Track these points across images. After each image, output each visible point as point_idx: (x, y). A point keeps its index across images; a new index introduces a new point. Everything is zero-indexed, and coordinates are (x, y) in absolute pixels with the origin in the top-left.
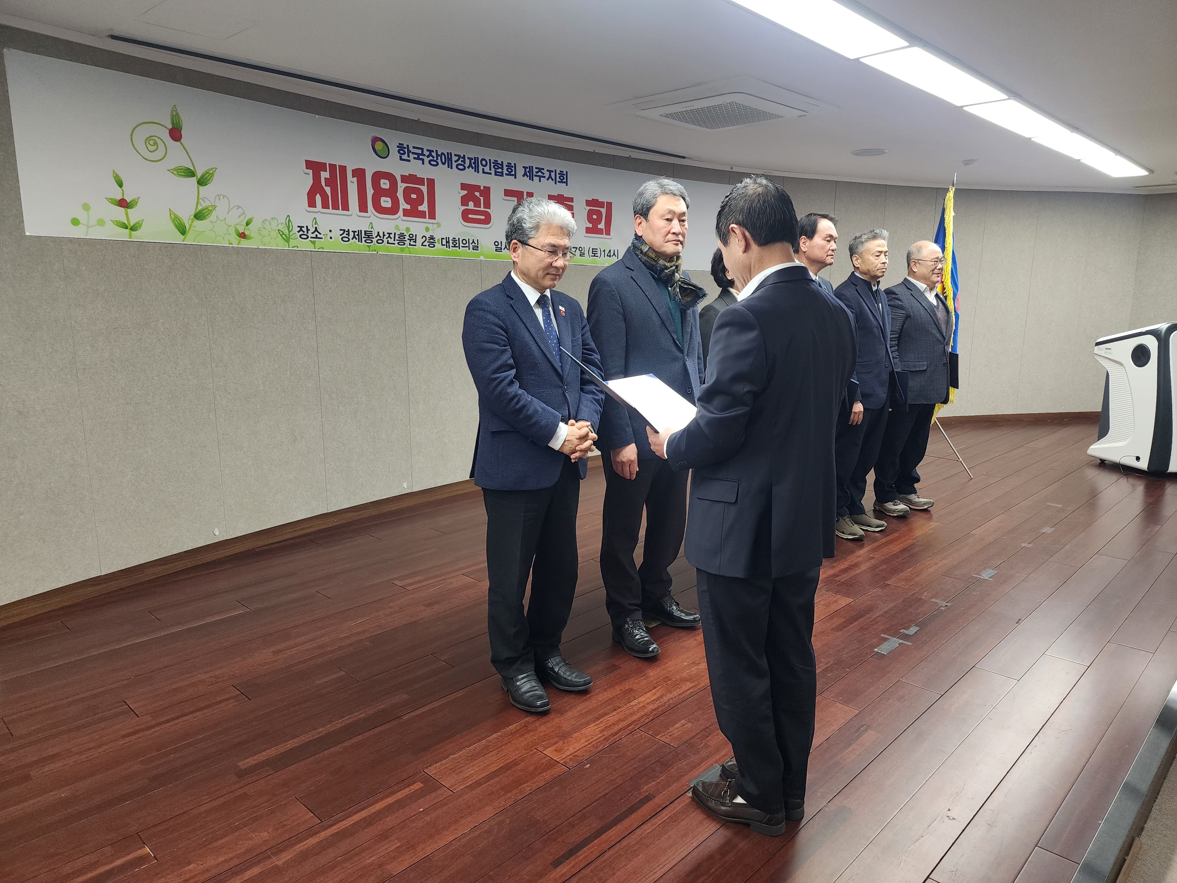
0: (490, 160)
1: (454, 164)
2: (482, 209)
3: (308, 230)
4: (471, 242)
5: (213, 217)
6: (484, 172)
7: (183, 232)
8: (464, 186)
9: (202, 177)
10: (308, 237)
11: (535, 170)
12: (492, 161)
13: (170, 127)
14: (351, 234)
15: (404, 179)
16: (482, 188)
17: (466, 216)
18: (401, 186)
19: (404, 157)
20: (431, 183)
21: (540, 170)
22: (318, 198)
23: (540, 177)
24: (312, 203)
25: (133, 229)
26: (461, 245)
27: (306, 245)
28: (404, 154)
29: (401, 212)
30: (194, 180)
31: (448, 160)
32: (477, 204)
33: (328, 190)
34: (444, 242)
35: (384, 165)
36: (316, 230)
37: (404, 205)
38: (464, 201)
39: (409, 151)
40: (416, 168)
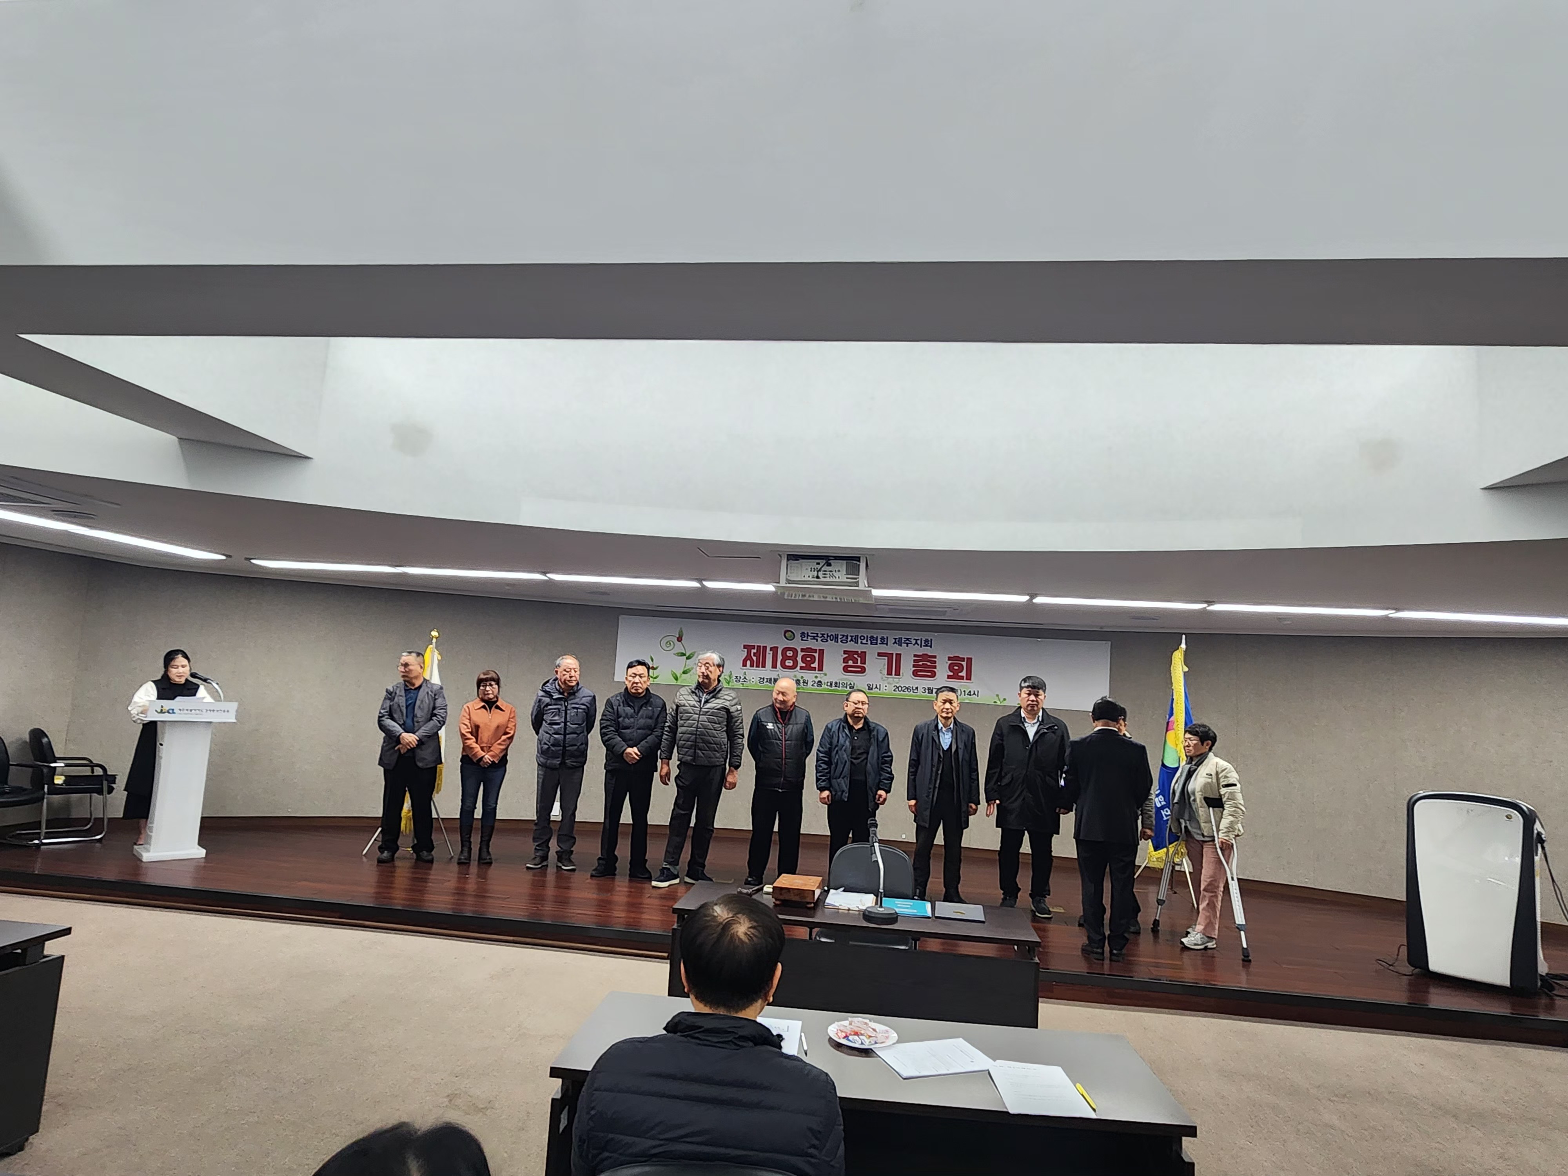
0: (867, 636)
1: (839, 640)
2: (859, 664)
3: (740, 678)
4: (848, 683)
5: (691, 673)
6: (862, 643)
7: (676, 679)
8: (845, 652)
9: (689, 656)
10: (739, 681)
11: (903, 640)
12: (869, 636)
13: (678, 636)
14: (765, 680)
15: (802, 650)
16: (860, 652)
17: (846, 669)
18: (800, 654)
19: (804, 639)
20: (821, 652)
21: (908, 639)
22: (748, 663)
23: (907, 644)
24: (744, 665)
25: (655, 678)
26: (841, 685)
27: (739, 685)
28: (805, 637)
29: (798, 668)
30: (685, 657)
31: (835, 638)
32: (855, 661)
33: (755, 658)
34: (829, 684)
35: (791, 644)
36: (745, 678)
37: (800, 664)
38: (845, 660)
39: (808, 635)
40: (811, 644)
